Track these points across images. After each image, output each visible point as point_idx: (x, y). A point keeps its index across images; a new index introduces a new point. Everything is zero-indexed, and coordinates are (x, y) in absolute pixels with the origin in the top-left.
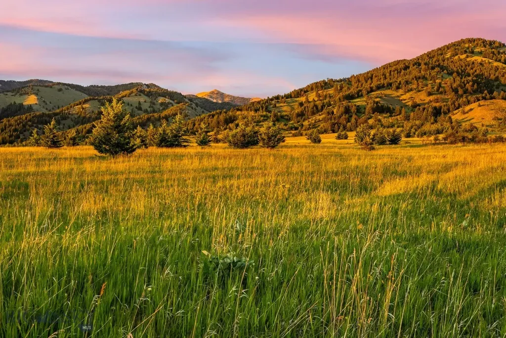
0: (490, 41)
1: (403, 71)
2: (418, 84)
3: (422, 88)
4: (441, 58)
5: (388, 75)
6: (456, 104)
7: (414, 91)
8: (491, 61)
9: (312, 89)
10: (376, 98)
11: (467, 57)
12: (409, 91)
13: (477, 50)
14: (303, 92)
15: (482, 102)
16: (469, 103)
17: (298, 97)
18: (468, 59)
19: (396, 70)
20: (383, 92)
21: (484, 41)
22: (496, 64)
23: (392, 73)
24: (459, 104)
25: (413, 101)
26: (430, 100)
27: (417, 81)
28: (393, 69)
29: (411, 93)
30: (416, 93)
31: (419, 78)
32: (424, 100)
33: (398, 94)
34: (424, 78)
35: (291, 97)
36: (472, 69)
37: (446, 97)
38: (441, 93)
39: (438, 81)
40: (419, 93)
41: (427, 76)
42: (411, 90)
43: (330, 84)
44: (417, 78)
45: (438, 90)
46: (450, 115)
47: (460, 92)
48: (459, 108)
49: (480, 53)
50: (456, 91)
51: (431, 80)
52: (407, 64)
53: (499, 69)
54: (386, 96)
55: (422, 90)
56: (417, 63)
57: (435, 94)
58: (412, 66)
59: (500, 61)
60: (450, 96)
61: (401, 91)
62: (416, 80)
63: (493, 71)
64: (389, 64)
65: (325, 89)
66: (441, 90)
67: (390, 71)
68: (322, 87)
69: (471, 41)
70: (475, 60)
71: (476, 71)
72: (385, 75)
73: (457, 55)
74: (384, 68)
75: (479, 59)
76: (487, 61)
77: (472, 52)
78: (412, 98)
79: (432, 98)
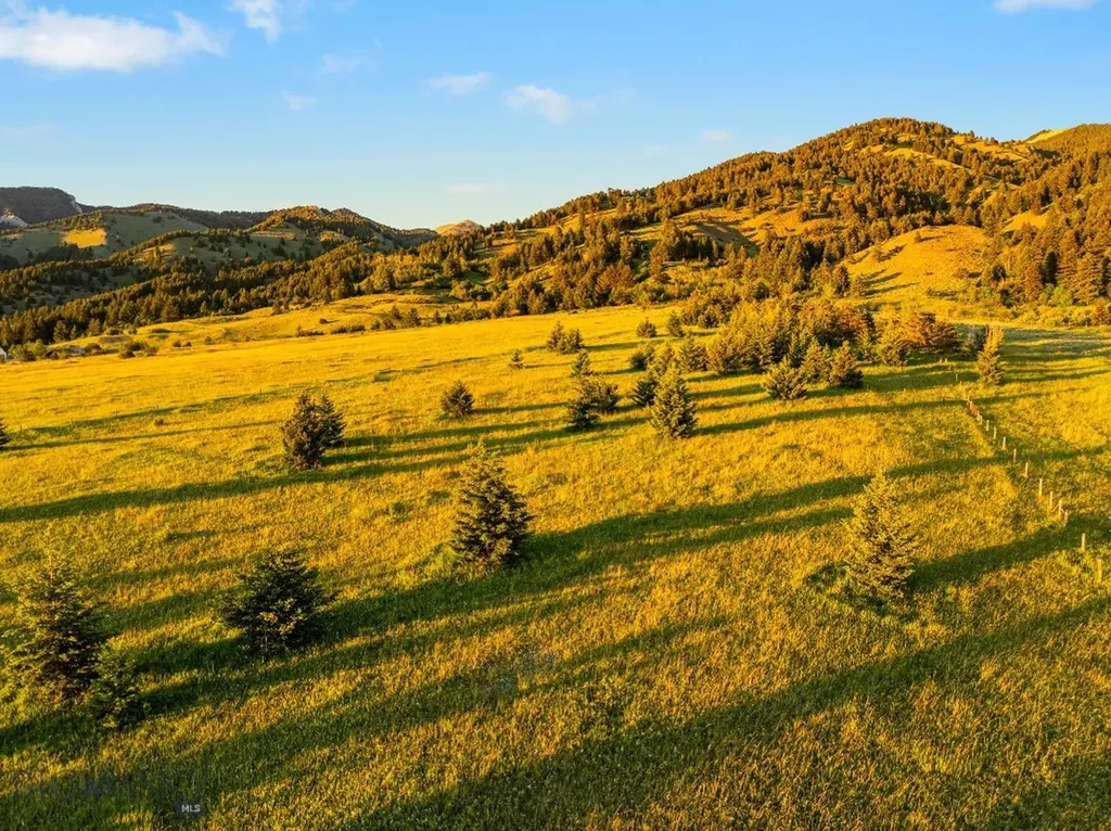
0: (926, 124)
1: (757, 173)
2: (783, 197)
3: (791, 204)
4: (834, 151)
5: (727, 180)
6: (862, 235)
7: (774, 211)
8: (929, 156)
9: (575, 210)
10: (689, 224)
11: (885, 149)
12: (762, 210)
13: (902, 138)
14: (554, 217)
15: (924, 231)
16: (892, 232)
17: (545, 226)
18: (887, 154)
19: (743, 170)
20: (705, 212)
21: (915, 124)
22: (938, 162)
23: (736, 177)
24: (867, 236)
25: (769, 232)
26: (806, 230)
27: (782, 191)
28: (738, 168)
29: (766, 215)
30: (777, 214)
31: (787, 185)
32: (794, 230)
33: (740, 217)
34: (798, 185)
35: (530, 227)
36: (893, 171)
37: (841, 223)
38: (830, 215)
39: (825, 191)
40: (783, 216)
41: (803, 181)
42: (767, 208)
43: (611, 199)
44: (782, 185)
45: (824, 209)
46: (844, 262)
47: (871, 213)
48: (868, 246)
49: (909, 144)
50: (861, 210)
51: (811, 189)
52: (766, 160)
53: (946, 172)
54: (711, 220)
55: (790, 209)
56: (788, 160)
57: (817, 217)
58: (776, 163)
59: (945, 158)
60: (850, 221)
61: (745, 211)
62: (779, 186)
63: (934, 177)
64: (734, 160)
65: (601, 209)
66: (831, 208)
67: (733, 173)
68: (594, 204)
69: (889, 122)
70: (900, 155)
71: (901, 175)
72: (722, 182)
73: (864, 146)
74: (722, 169)
75: (907, 153)
76: (921, 158)
77: (894, 142)
78: (768, 225)
79: (810, 225)
